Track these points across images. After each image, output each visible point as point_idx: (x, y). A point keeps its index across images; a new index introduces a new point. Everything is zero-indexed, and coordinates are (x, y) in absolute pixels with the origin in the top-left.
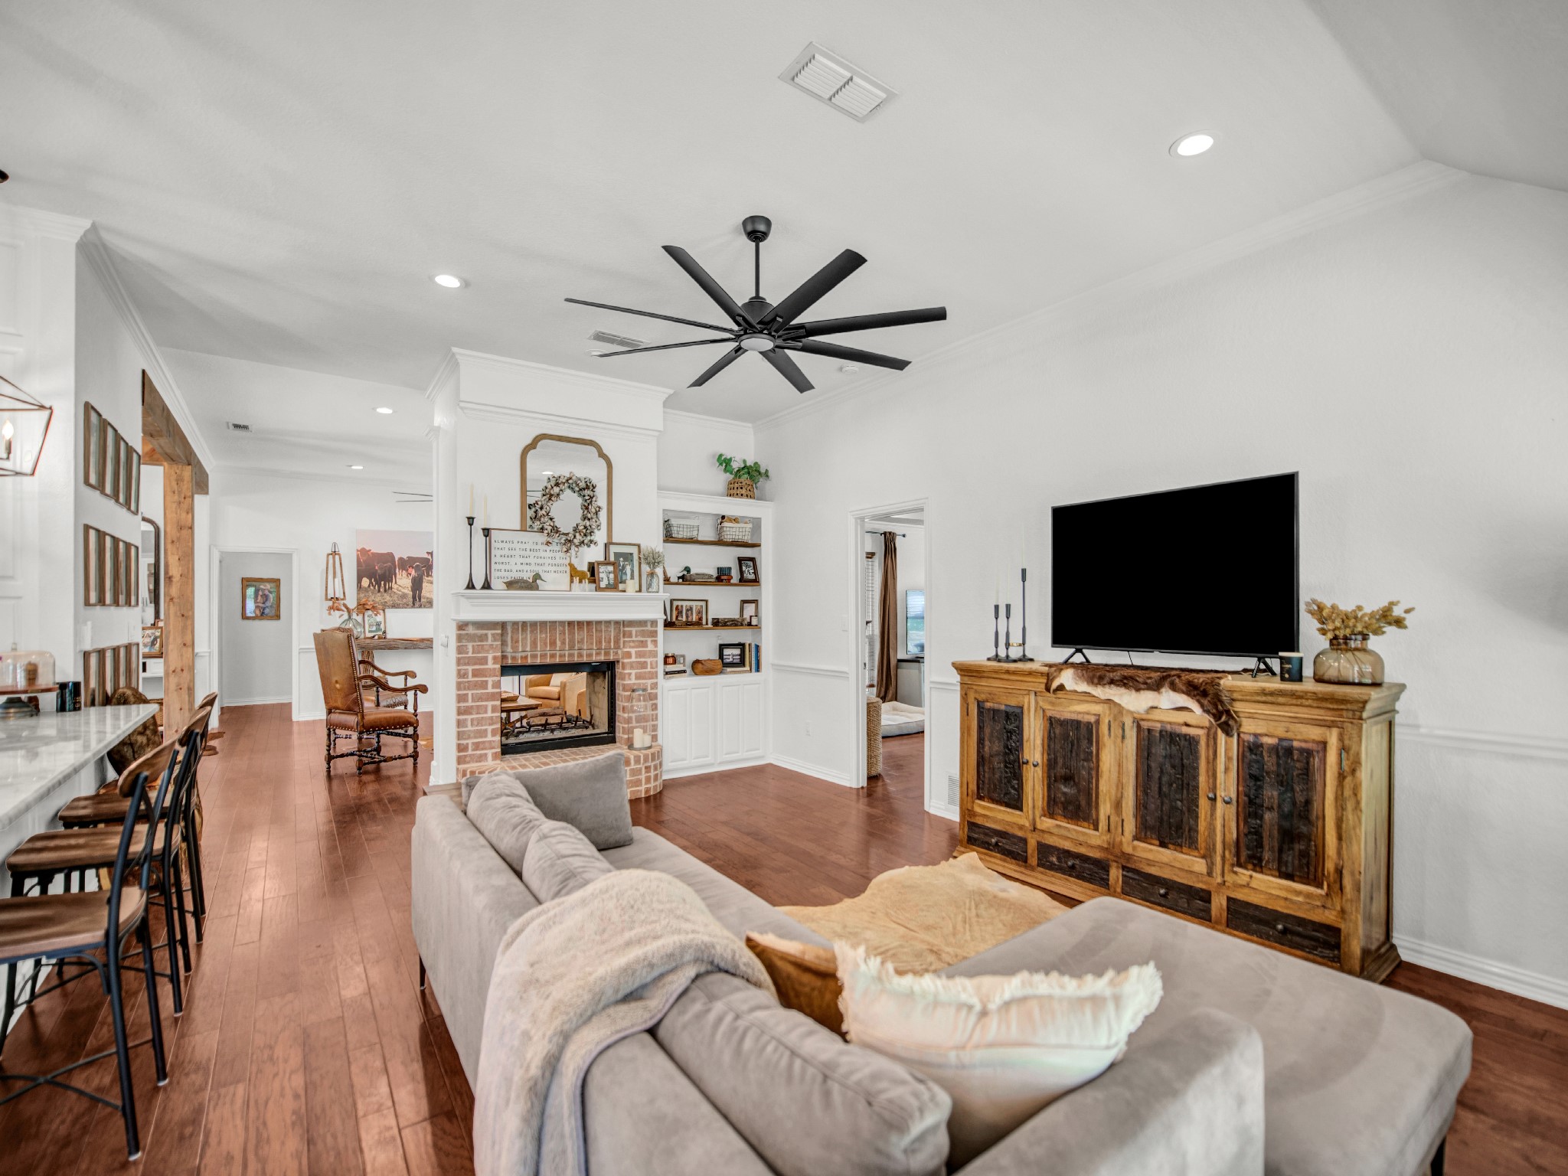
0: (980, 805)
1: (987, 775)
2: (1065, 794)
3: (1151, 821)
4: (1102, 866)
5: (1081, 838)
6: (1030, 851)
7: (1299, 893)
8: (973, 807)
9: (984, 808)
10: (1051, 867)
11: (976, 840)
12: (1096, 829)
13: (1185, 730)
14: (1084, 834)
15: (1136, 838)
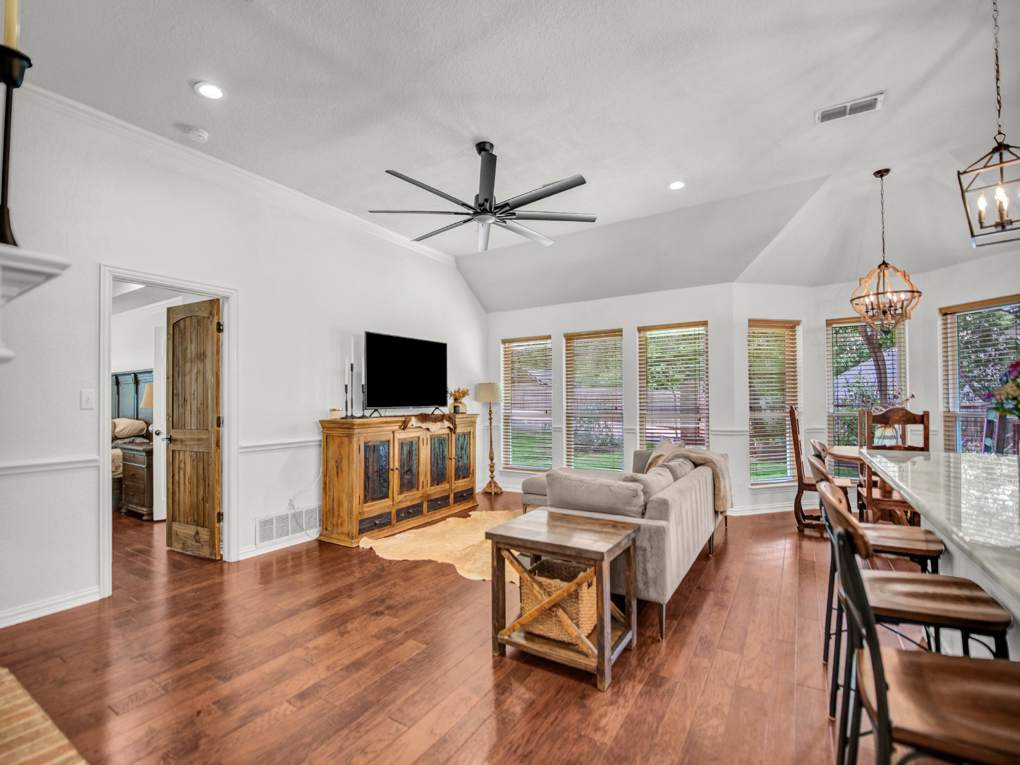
0: (367, 506)
1: (370, 486)
2: (407, 479)
3: (435, 476)
4: (420, 505)
5: (414, 497)
6: (393, 517)
7: (466, 481)
8: (363, 510)
9: (369, 506)
10: (403, 519)
11: (364, 529)
12: (418, 490)
13: (443, 436)
14: (414, 494)
15: (431, 486)
